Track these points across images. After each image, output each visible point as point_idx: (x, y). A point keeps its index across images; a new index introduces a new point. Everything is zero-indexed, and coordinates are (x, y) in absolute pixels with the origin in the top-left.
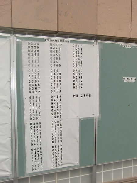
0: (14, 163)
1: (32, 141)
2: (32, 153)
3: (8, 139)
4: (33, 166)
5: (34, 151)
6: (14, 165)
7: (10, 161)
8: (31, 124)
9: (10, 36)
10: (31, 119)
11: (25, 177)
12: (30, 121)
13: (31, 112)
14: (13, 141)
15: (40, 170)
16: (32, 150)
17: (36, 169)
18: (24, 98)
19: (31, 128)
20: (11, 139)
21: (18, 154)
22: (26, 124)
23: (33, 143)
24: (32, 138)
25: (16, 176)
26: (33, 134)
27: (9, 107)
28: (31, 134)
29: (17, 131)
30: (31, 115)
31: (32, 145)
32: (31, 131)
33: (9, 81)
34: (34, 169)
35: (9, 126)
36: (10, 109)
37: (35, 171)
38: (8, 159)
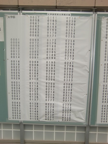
0: (88, 114)
1: (103, 99)
2: (102, 109)
3: (85, 95)
4: (102, 119)
5: (104, 107)
6: (88, 116)
7: (85, 112)
8: (104, 85)
9: (92, 13)
10: (104, 81)
11: (95, 126)
12: (103, 83)
13: (104, 76)
14: (89, 97)
15: (105, 123)
16: (103, 106)
17: (104, 122)
18: (100, 64)
19: (104, 88)
20: (87, 95)
21: (91, 108)
22: (100, 85)
23: (104, 101)
24: (103, 97)
25: (89, 124)
26: (105, 94)
27: (88, 71)
28: (103, 94)
29: (92, 90)
30: (104, 79)
31: (103, 102)
32: (103, 91)
33: (89, 50)
34: (103, 121)
35: (86, 85)
36: (89, 73)
37: (103, 123)
38: (84, 111)
